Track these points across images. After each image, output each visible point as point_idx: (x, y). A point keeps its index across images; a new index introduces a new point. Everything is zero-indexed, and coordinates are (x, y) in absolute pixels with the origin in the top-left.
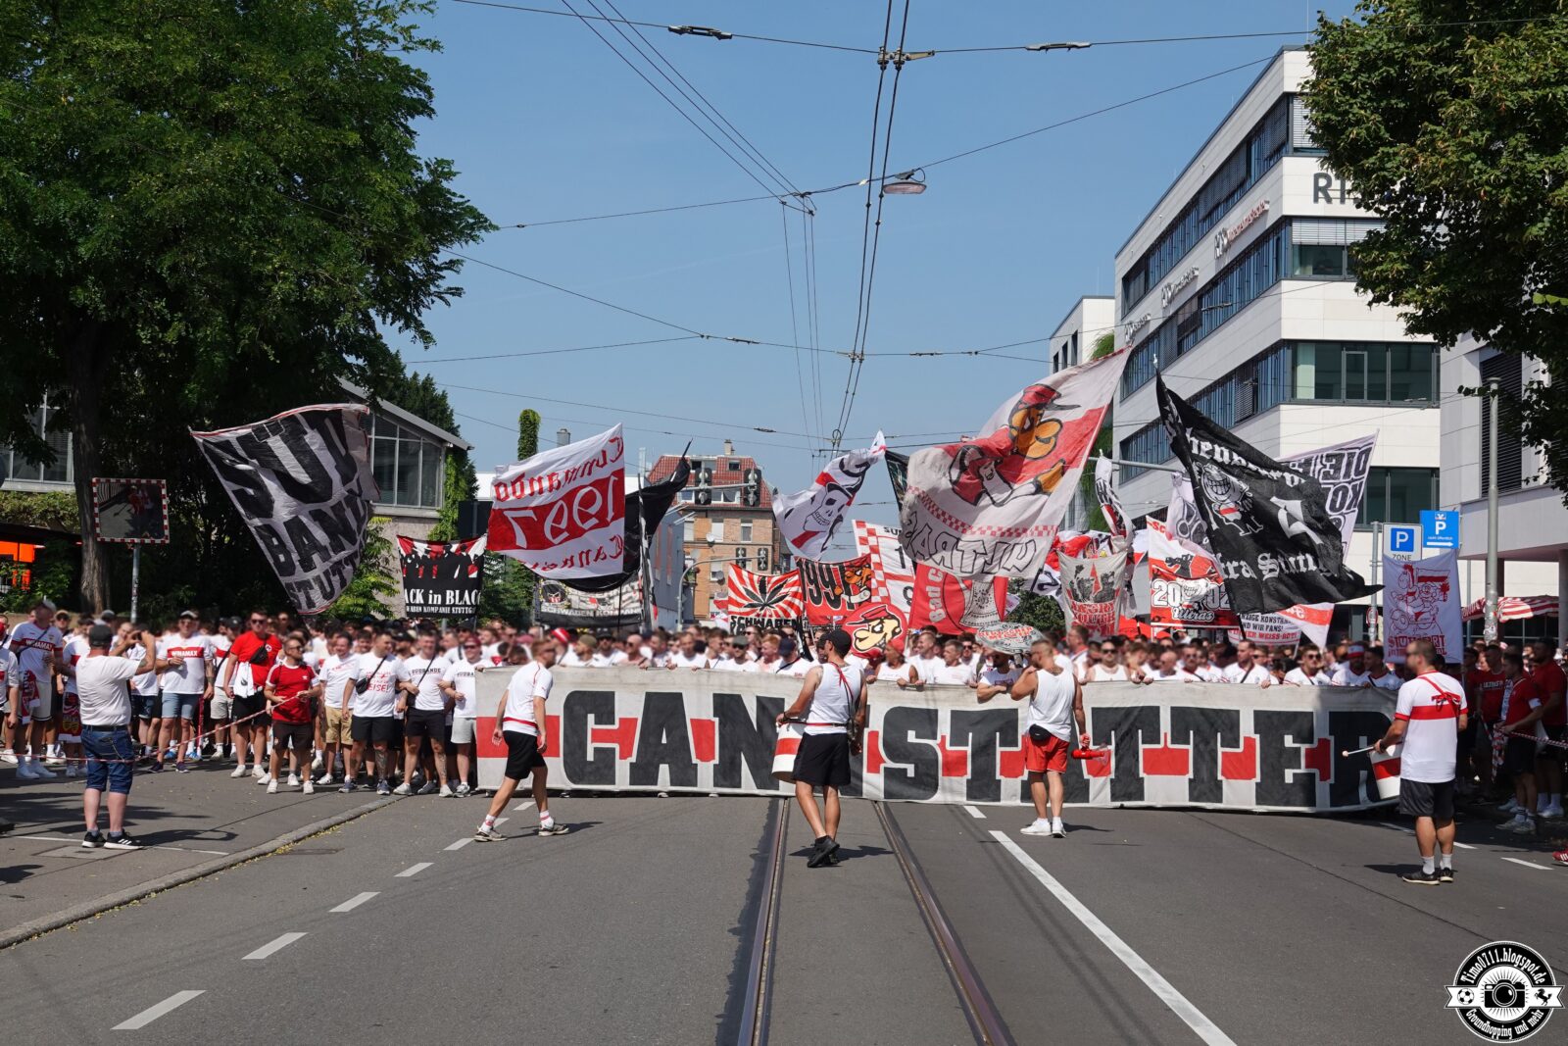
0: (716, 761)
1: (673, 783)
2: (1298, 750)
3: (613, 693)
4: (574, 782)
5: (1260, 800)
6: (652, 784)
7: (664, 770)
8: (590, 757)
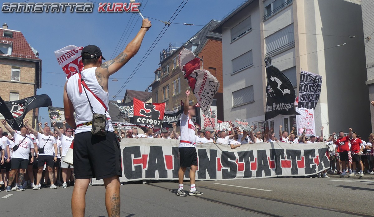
0: (173, 169)
1: (160, 177)
2: (312, 159)
3: (139, 147)
4: (129, 179)
5: (306, 173)
6: (153, 177)
7: (157, 172)
8: (133, 169)
